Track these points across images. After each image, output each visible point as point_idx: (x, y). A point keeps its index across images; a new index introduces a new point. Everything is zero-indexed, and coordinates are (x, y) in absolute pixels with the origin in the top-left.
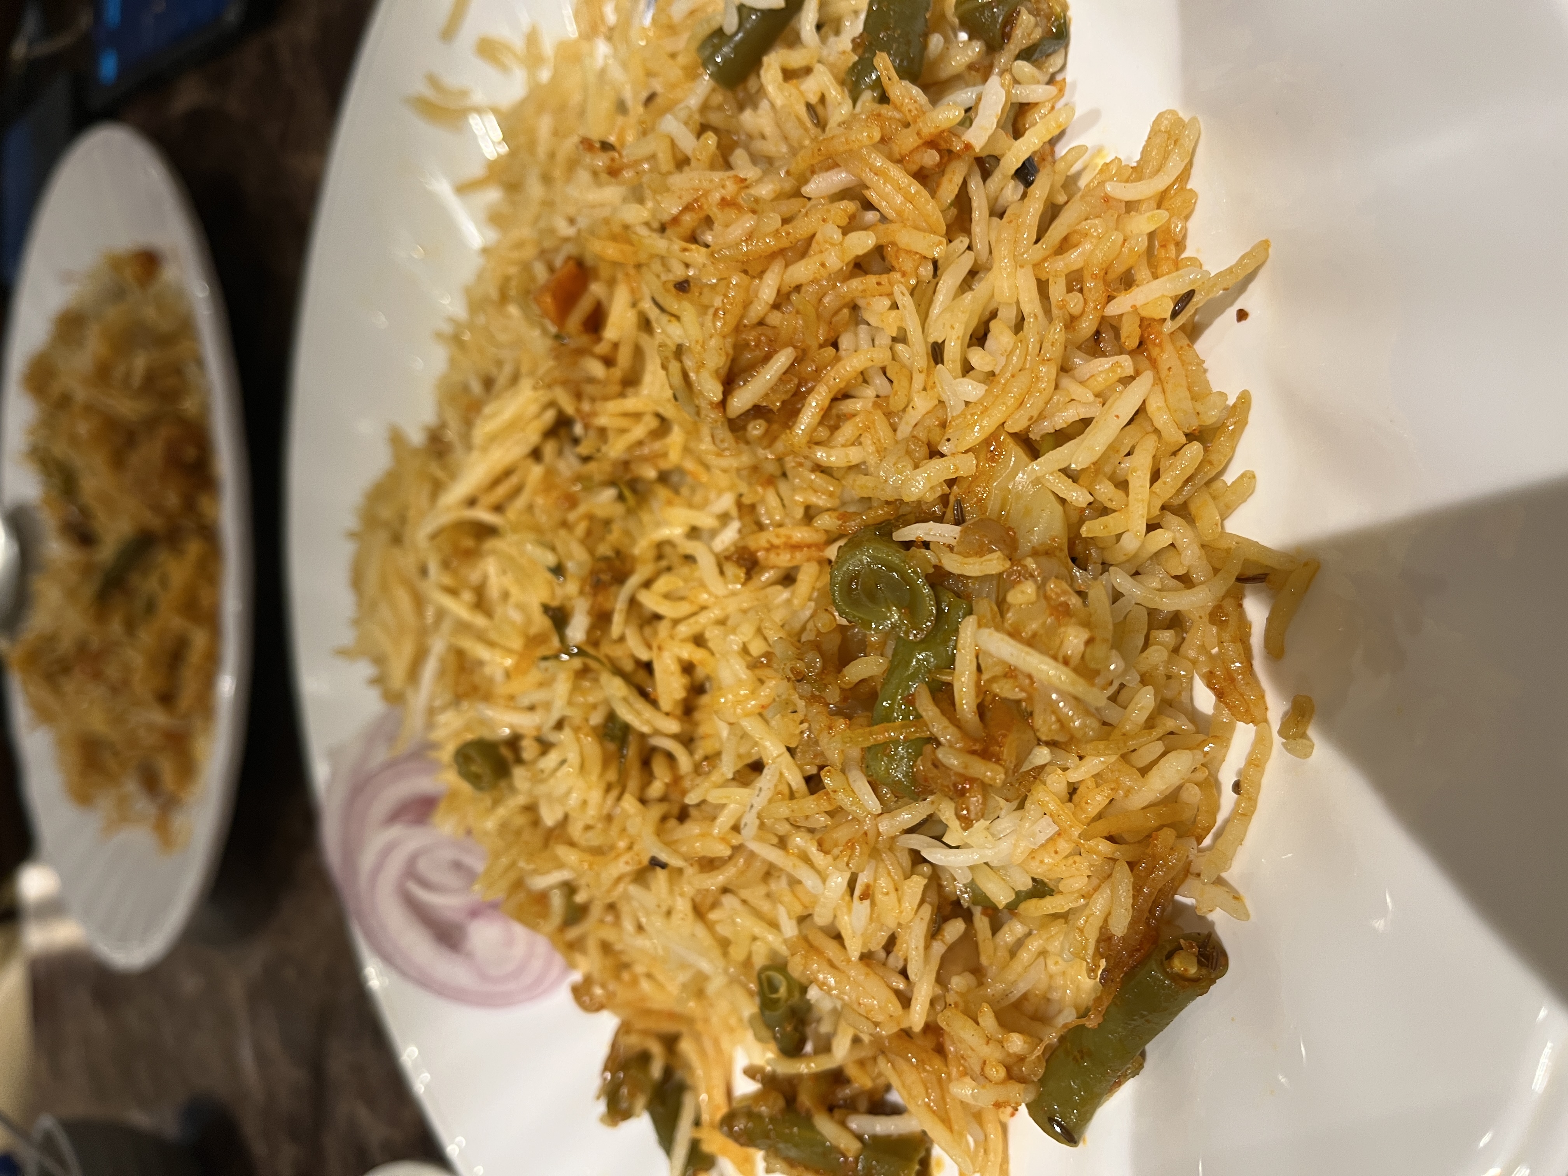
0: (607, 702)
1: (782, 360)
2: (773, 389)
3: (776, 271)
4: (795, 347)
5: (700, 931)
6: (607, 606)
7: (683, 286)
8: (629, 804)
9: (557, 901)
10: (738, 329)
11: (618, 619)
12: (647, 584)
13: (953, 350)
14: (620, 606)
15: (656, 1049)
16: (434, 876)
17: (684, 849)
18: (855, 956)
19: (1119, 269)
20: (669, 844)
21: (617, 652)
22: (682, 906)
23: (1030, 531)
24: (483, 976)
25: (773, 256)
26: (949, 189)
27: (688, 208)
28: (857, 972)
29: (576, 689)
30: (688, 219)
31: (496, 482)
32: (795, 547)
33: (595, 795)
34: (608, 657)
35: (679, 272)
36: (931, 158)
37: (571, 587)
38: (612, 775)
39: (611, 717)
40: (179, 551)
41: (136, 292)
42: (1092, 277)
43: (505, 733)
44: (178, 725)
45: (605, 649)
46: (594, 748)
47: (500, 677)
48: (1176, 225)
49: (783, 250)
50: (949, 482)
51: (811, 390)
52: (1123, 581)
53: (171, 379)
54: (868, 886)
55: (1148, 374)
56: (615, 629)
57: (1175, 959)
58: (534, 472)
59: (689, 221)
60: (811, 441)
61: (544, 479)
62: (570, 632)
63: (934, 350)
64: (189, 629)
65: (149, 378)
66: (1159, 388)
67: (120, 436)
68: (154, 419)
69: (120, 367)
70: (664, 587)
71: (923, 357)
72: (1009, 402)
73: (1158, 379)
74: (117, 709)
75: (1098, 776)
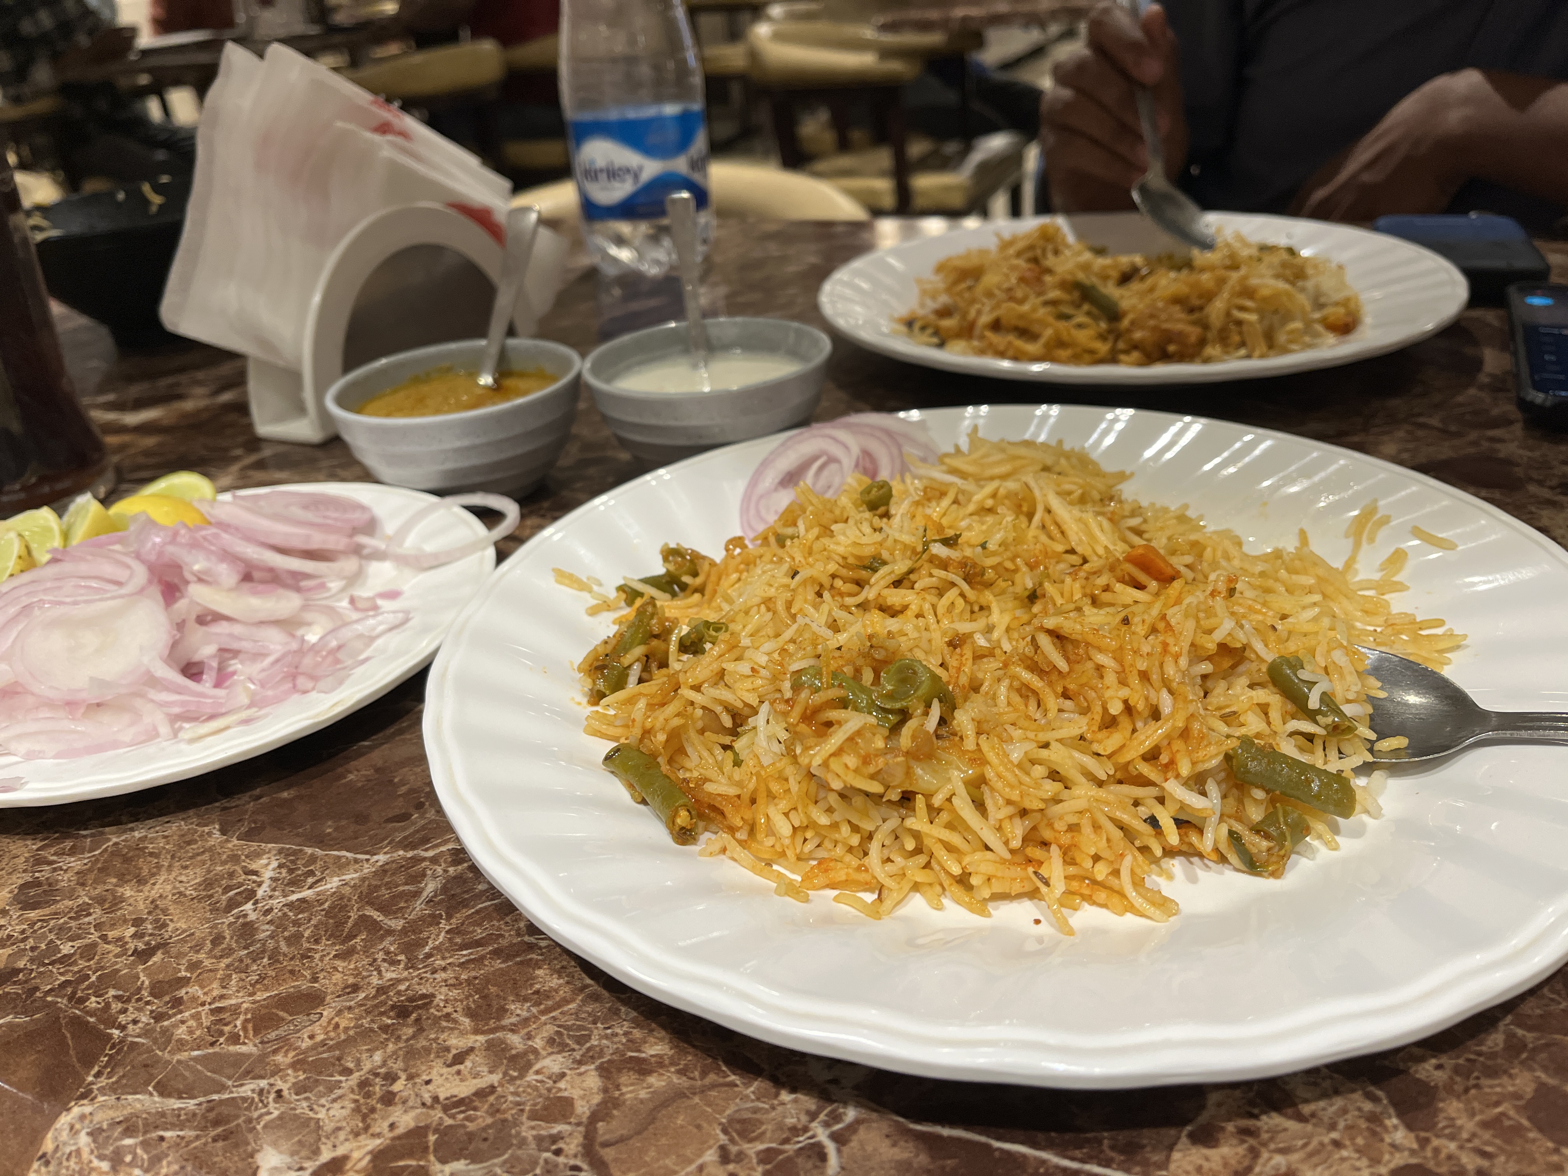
0: (894, 561)
2: (1046, 657)
4: (1069, 673)
5: (756, 600)
6: (951, 568)
7: (1125, 621)
8: (832, 567)
9: (790, 531)
10: (1088, 644)
11: (942, 574)
12: (962, 595)
13: (1044, 753)
14: (952, 577)
15: (699, 581)
16: (826, 473)
17: (800, 590)
18: (724, 666)
19: (1075, 854)
20: (804, 583)
22: (772, 592)
24: (761, 497)
25: (1123, 665)
28: (715, 666)
29: (905, 546)
31: (1058, 526)
32: (959, 670)
33: (841, 550)
35: (1136, 620)
36: (1165, 759)
37: (968, 552)
38: (851, 560)
39: (884, 563)
40: (1102, 337)
41: (1317, 315)
42: (1073, 837)
43: (893, 511)
44: (977, 331)
45: (927, 565)
46: (868, 551)
47: (928, 511)
48: (1102, 896)
49: (1124, 671)
50: (961, 738)
51: (1042, 679)
52: (893, 823)
53: (1236, 338)
54: (758, 672)
55: (1008, 856)
56: (937, 572)
57: (687, 813)
58: (1060, 548)
59: (1161, 626)
60: (1013, 677)
61: (1054, 552)
62: (937, 545)
63: (1046, 746)
64: (1042, 341)
65: (1239, 323)
66: (998, 859)
67: (1196, 302)
68: (1205, 326)
69: (1249, 304)
70: (960, 602)
71: (1043, 737)
72: (1001, 768)
73: (1003, 861)
74: (997, 292)
75: (788, 790)
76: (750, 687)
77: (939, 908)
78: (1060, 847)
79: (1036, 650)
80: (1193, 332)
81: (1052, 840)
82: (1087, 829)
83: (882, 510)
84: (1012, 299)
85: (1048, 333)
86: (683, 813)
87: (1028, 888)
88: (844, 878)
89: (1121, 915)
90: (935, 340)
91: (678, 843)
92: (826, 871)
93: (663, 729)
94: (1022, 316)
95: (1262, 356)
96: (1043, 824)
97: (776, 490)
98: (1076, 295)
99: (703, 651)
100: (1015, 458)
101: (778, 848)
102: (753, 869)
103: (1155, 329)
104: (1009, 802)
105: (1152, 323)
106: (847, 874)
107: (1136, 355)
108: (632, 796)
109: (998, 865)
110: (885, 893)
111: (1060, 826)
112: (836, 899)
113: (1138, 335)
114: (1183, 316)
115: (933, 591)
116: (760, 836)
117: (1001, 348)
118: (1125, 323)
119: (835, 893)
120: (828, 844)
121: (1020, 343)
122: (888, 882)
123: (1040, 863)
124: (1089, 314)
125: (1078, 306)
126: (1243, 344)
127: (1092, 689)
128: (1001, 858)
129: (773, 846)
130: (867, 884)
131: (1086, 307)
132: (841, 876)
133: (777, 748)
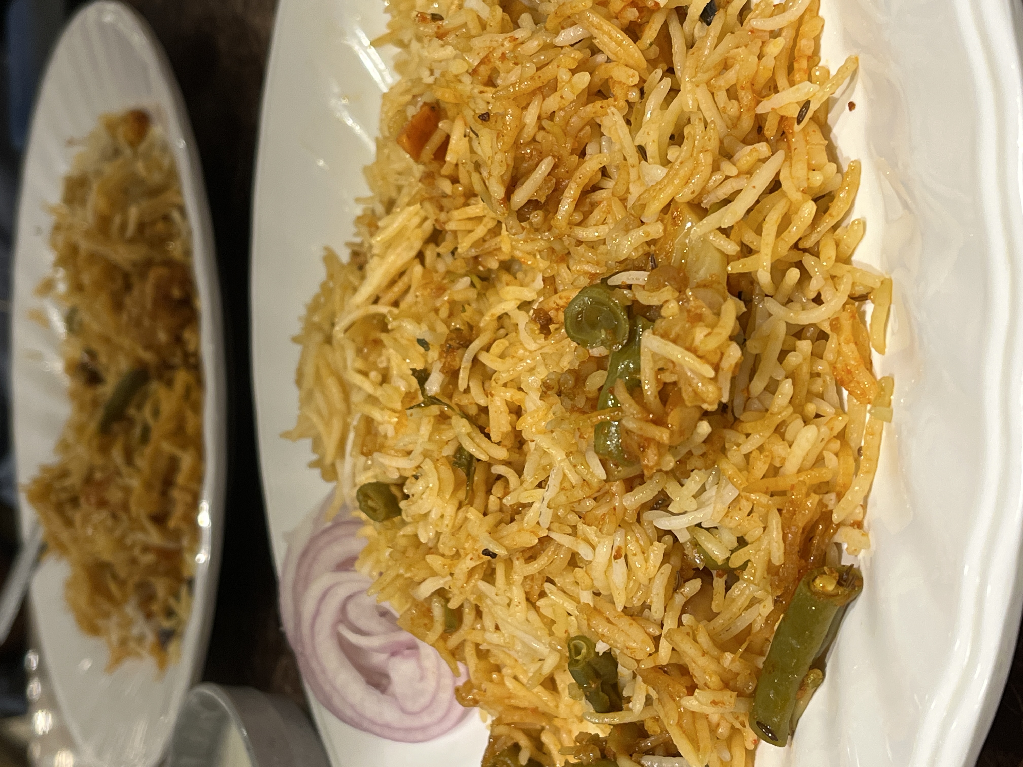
0: (456, 438)
1: (545, 167)
2: (541, 188)
3: (536, 103)
4: (554, 156)
6: (456, 364)
7: (485, 117)
8: (473, 514)
9: (437, 610)
10: (516, 145)
11: (463, 375)
12: (487, 348)
13: (652, 150)
14: (466, 363)
15: (523, 741)
16: (362, 624)
17: (506, 542)
18: (620, 608)
19: (766, 79)
20: (499, 540)
21: (464, 401)
23: (697, 272)
24: (404, 712)
25: (533, 93)
26: (650, 34)
27: (482, 63)
28: (624, 622)
29: (435, 429)
31: (393, 282)
33: (450, 510)
34: (457, 404)
35: (481, 108)
36: (634, 15)
37: (433, 354)
38: (462, 495)
39: (460, 449)
40: (169, 383)
41: (128, 152)
42: (743, 88)
43: (395, 476)
44: (170, 545)
45: (456, 399)
46: (447, 474)
47: (391, 432)
48: (805, 45)
49: (540, 88)
50: (649, 243)
51: (566, 186)
52: (772, 306)
53: (160, 227)
54: (619, 548)
55: (780, 154)
56: (462, 383)
57: (818, 581)
58: (418, 269)
59: (484, 71)
60: (571, 224)
61: (424, 276)
62: (427, 386)
63: (642, 151)
64: (178, 452)
65: (141, 226)
66: (787, 163)
67: (119, 283)
68: (148, 264)
69: (117, 220)
70: (497, 348)
71: (633, 156)
72: (676, 182)
73: (788, 158)
74: (118, 533)
75: (761, 449)
76: (640, 557)
77: (863, 224)
78: (758, 103)
79: (533, 204)
80: (154, 274)
81: (752, 114)
82: (731, 77)
83: (394, 490)
84: (125, 507)
85: (167, 447)
86: (819, 584)
87: (814, 127)
88: (852, 345)
89: (823, 20)
90: (184, 591)
91: (861, 587)
92: (849, 372)
93: (718, 660)
94: (148, 486)
95: (179, 193)
96: (735, 132)
97: (394, 696)
98: (116, 427)
99: (608, 655)
100: (318, 377)
101: (836, 445)
102: (872, 471)
103: (154, 317)
104: (716, 168)
105: (146, 322)
106: (847, 343)
107: (187, 335)
108: (817, 685)
109: (793, 162)
110: (860, 290)
111: (733, 108)
112: (881, 351)
113: (162, 337)
114: (136, 292)
115: (487, 385)
116: (824, 474)
117: (188, 498)
118: (148, 356)
119: (876, 357)
120: (818, 387)
121: (181, 478)
122: (845, 289)
123: (783, 119)
124: (139, 407)
125: (131, 422)
126: (166, 218)
127: (568, 123)
128: (785, 160)
129: (837, 455)
130: (853, 317)
131: (132, 411)
132: (850, 350)
133: (711, 492)
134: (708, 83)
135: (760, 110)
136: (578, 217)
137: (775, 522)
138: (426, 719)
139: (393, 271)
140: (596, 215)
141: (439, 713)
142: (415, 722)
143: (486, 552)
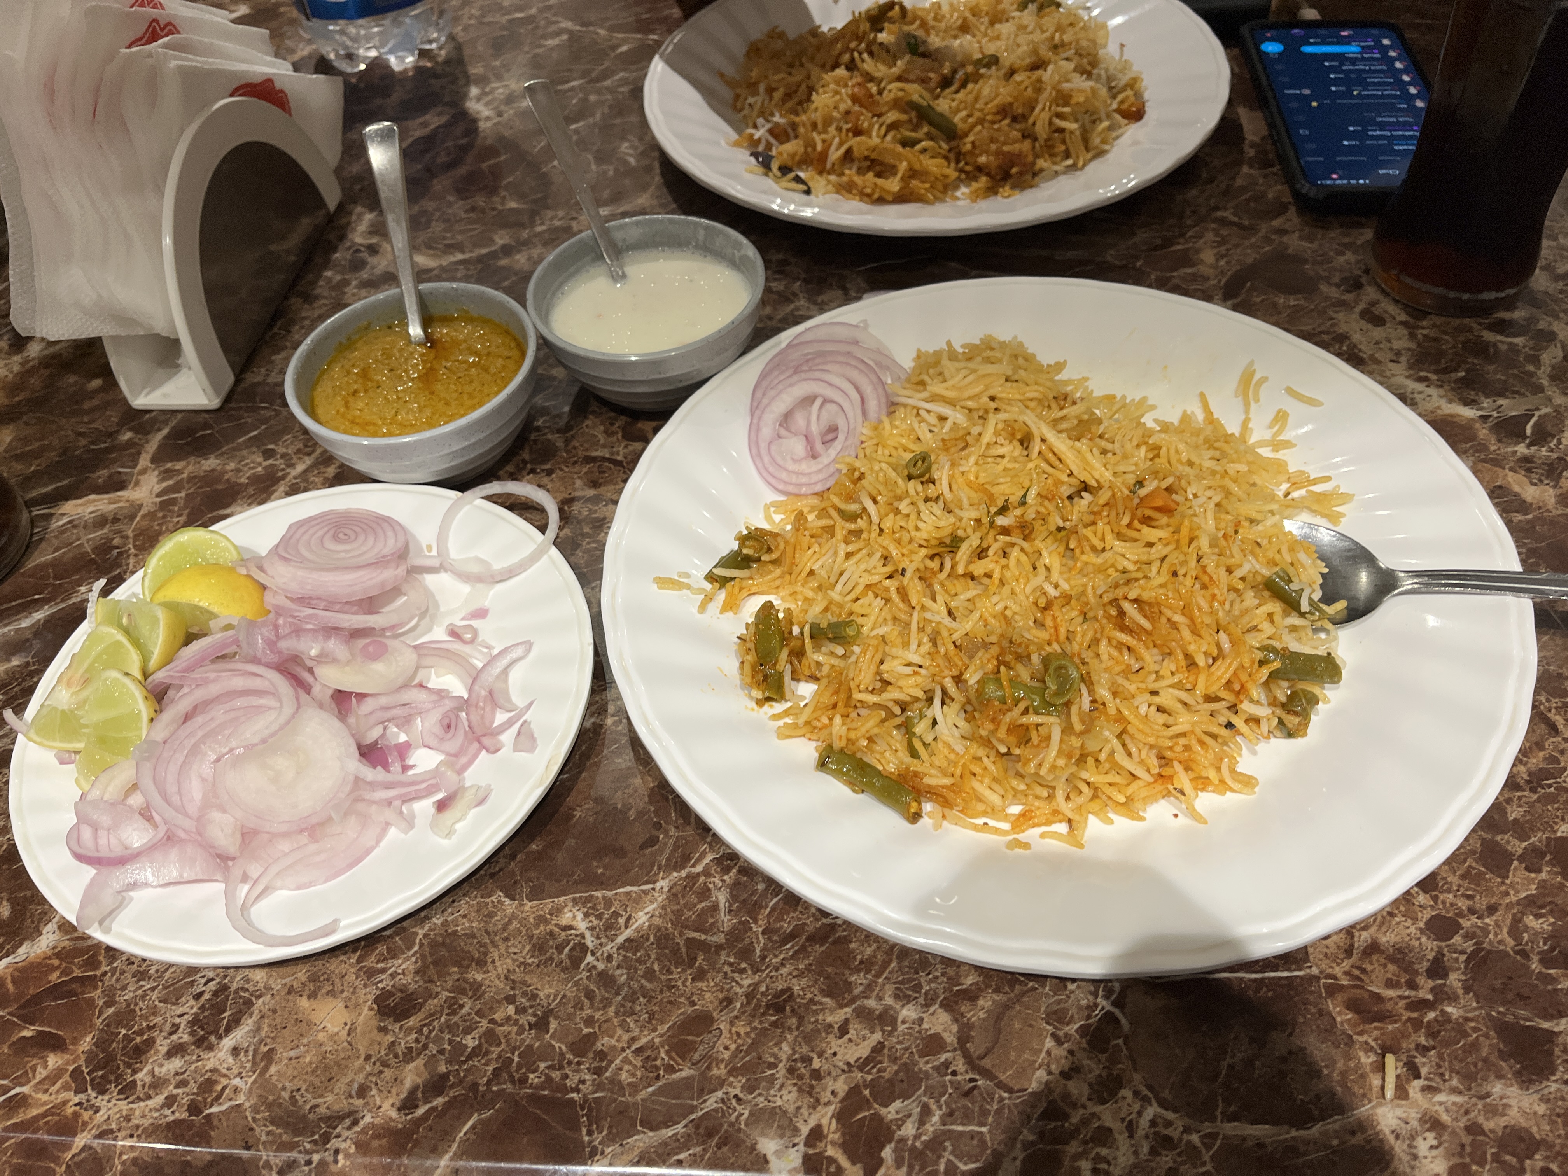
0: (968, 537)
2: (1134, 622)
4: (1152, 630)
6: (1012, 533)
7: (1175, 574)
8: (923, 552)
10: (1159, 604)
11: (1006, 538)
12: (1022, 550)
13: (1157, 700)
14: (1013, 540)
16: (824, 414)
19: (1194, 766)
20: (912, 577)
23: (1090, 738)
24: (770, 443)
25: (1192, 620)
26: (1223, 694)
27: (1211, 578)
29: (972, 521)
30: (1206, 579)
31: (1055, 453)
33: (924, 534)
34: (989, 535)
35: (1181, 572)
36: (1237, 687)
37: (1017, 513)
38: (933, 542)
41: (1114, 105)
42: (1189, 756)
43: (935, 477)
45: (991, 532)
46: (946, 532)
49: (1194, 625)
50: (1104, 706)
51: (1133, 637)
53: (1061, 148)
54: (918, 672)
55: (1152, 778)
56: (1001, 538)
57: (916, 803)
60: (1110, 638)
61: (1059, 480)
62: (1000, 517)
64: (899, 174)
65: (1061, 131)
66: (1146, 784)
67: (1020, 112)
68: (1033, 137)
69: (1066, 110)
70: (1023, 557)
73: (1149, 784)
74: (835, 116)
75: (985, 768)
76: (916, 684)
77: (1111, 823)
78: (1180, 762)
79: (1122, 613)
80: (1026, 148)
81: (1174, 759)
83: (927, 474)
85: (903, 166)
86: (914, 805)
87: (1162, 792)
89: (1224, 795)
91: (908, 822)
92: (1030, 819)
94: (873, 149)
97: (779, 434)
98: (912, 114)
104: (1146, 744)
105: (994, 147)
106: (1047, 819)
108: (853, 789)
110: (1074, 825)
111: (1178, 749)
113: (983, 159)
115: (1000, 555)
116: (971, 803)
118: (967, 144)
119: (1037, 831)
121: (881, 181)
122: (1074, 816)
123: (1172, 777)
124: (929, 135)
125: (918, 128)
126: (1067, 156)
128: (1148, 781)
129: (985, 810)
131: (925, 128)
132: (1042, 820)
133: (956, 733)
134: (1193, 732)
135: (1176, 764)
136: (1114, 643)
137: (947, 781)
138: (766, 459)
139: (1063, 457)
140: (1115, 654)
141: (771, 469)
142: (764, 452)
143: (904, 570)
